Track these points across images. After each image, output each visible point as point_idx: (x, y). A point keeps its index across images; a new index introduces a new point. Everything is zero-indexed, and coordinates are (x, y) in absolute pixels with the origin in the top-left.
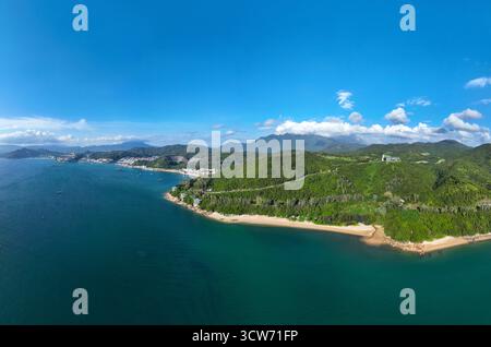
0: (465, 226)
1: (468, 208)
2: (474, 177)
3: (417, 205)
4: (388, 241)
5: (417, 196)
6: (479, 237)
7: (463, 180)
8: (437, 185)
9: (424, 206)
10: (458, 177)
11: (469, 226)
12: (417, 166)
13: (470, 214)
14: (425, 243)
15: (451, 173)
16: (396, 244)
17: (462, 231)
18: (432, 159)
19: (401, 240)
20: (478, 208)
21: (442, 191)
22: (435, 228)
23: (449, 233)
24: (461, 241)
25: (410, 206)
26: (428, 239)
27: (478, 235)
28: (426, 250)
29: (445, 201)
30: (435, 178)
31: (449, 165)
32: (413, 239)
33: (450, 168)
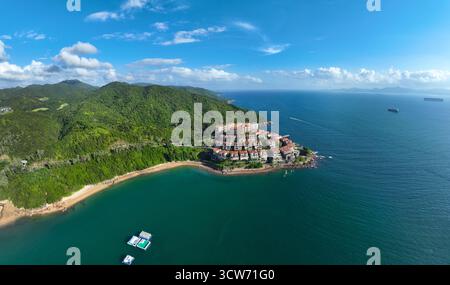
0: (101, 171)
1: (102, 153)
2: (104, 120)
3: (43, 163)
4: (22, 212)
5: (41, 152)
6: (118, 179)
7: (91, 124)
8: (63, 134)
9: (52, 162)
10: (85, 121)
11: (106, 170)
12: (34, 114)
13: (105, 159)
14: (64, 199)
15: (77, 118)
16: (33, 212)
17: (101, 177)
18: (53, 104)
19: (37, 206)
20: (112, 151)
21: (70, 140)
22: (71, 182)
23: (87, 182)
24: (101, 186)
25: (35, 165)
26: (65, 194)
27: (116, 177)
28: (67, 205)
29: (75, 150)
30: (58, 126)
31: (74, 109)
32: (50, 199)
33: (75, 113)
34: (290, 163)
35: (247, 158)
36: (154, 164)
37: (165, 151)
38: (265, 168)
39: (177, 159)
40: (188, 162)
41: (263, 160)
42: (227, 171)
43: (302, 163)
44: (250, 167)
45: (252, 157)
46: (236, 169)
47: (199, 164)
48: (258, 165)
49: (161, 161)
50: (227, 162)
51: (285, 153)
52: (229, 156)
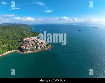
34: (43, 49)
35: (30, 48)
36: (5, 52)
37: (8, 48)
38: (35, 51)
39: (12, 50)
40: (15, 51)
41: (35, 48)
42: (25, 52)
43: (46, 49)
44: (31, 51)
45: (32, 48)
46: (27, 52)
47: (18, 51)
48: (34, 50)
49: (8, 51)
50: (25, 50)
51: (41, 46)
52: (25, 48)
